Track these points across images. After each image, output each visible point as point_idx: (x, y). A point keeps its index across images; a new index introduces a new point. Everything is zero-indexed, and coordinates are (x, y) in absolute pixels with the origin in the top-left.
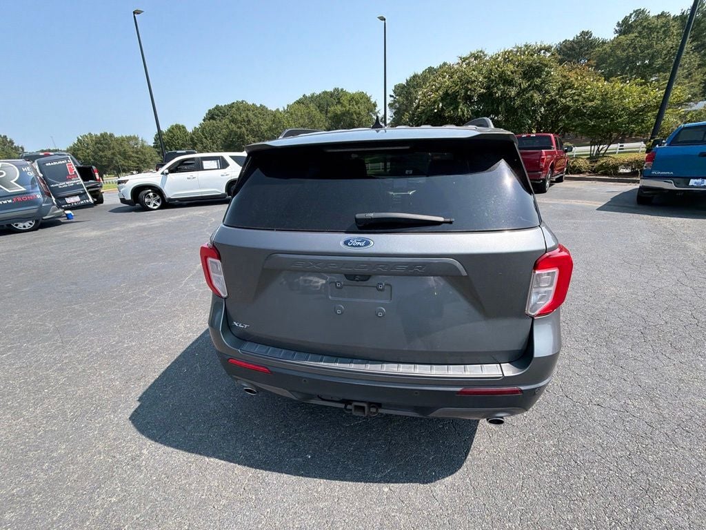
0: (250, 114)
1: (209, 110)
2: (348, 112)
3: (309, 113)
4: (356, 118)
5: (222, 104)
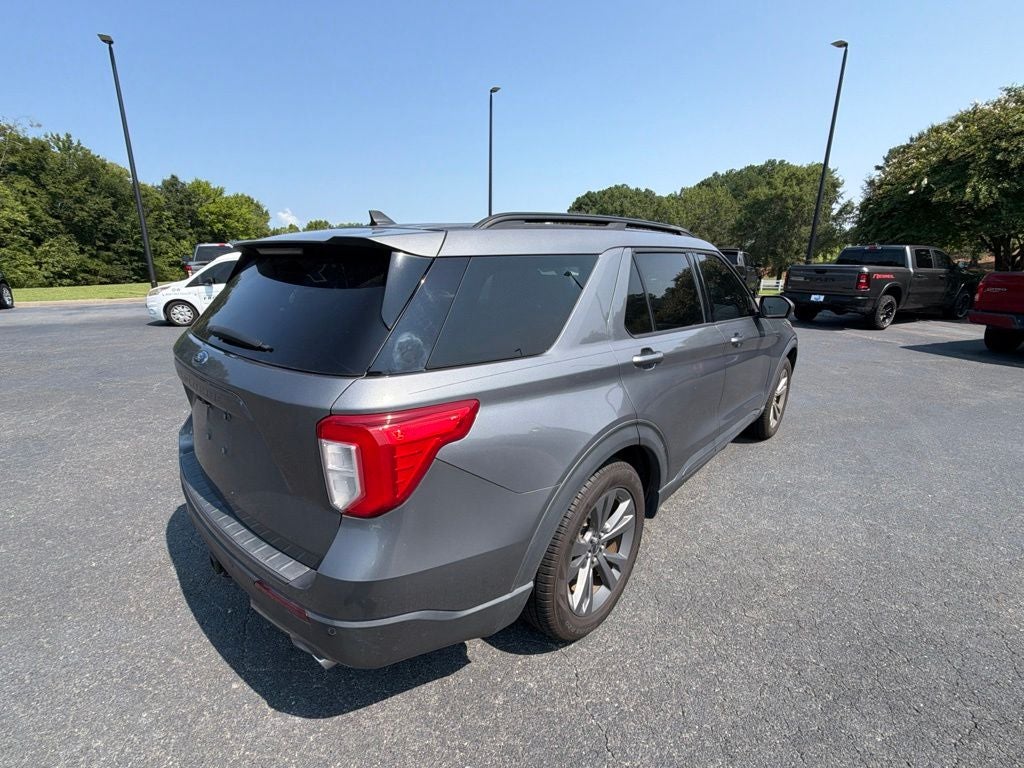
0: (627, 204)
1: (578, 199)
2: (779, 197)
3: (713, 199)
4: (792, 205)
5: (595, 189)
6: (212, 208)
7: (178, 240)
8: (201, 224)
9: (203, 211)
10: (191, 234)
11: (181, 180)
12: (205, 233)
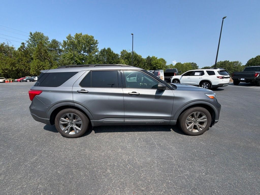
6: (154, 62)
7: (147, 69)
8: (152, 65)
9: (153, 62)
10: (149, 67)
11: (150, 57)
12: (152, 67)
